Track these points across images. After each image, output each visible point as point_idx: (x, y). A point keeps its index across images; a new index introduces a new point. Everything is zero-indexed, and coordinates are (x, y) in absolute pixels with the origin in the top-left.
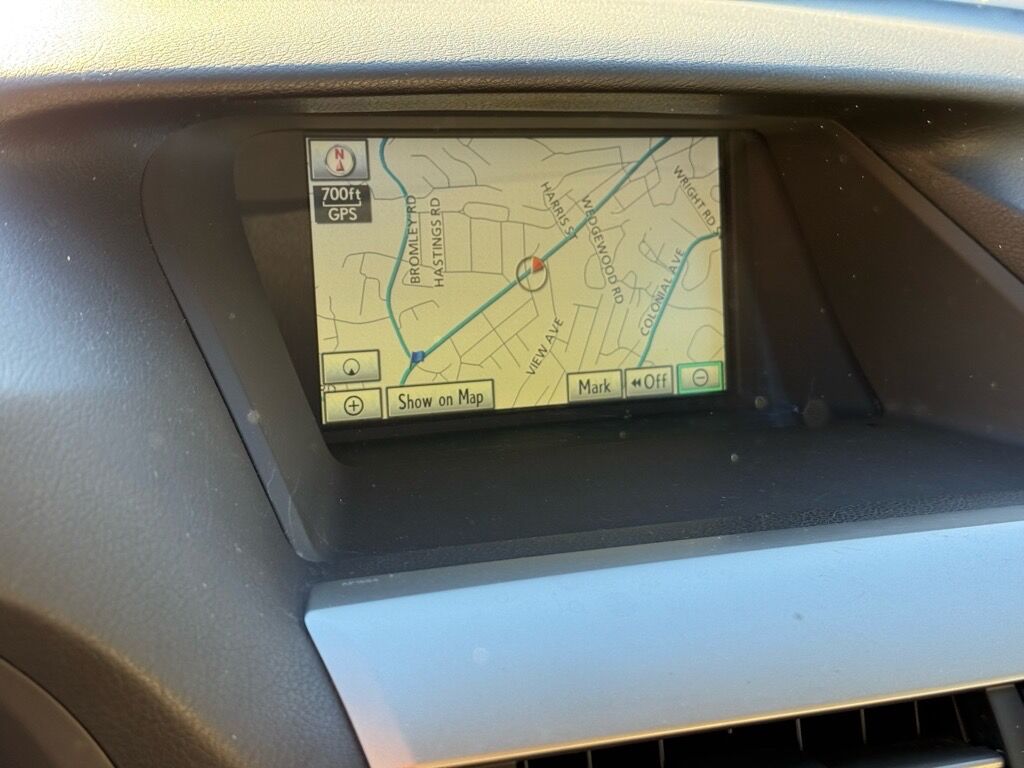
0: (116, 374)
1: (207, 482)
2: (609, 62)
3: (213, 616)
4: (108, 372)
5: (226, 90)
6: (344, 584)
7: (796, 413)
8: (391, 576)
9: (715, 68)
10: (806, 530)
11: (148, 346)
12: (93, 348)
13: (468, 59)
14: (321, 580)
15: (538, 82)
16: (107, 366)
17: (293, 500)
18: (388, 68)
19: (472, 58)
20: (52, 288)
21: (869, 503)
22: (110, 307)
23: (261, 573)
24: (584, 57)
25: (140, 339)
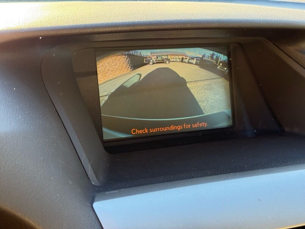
0: (28, 126)
1: (60, 160)
2: (189, 20)
3: (61, 205)
4: (26, 125)
5: (65, 33)
6: (106, 193)
7: (255, 132)
8: (122, 190)
9: (224, 21)
10: (261, 170)
11: (41, 116)
12: (21, 117)
13: (143, 20)
14: (99, 191)
15: (166, 27)
16: (25, 123)
17: (91, 165)
18: (117, 24)
19: (145, 20)
20: (8, 98)
21: (281, 161)
22: (28, 104)
23: (79, 190)
24: (181, 19)
25: (38, 114)
